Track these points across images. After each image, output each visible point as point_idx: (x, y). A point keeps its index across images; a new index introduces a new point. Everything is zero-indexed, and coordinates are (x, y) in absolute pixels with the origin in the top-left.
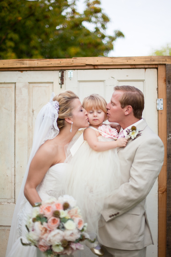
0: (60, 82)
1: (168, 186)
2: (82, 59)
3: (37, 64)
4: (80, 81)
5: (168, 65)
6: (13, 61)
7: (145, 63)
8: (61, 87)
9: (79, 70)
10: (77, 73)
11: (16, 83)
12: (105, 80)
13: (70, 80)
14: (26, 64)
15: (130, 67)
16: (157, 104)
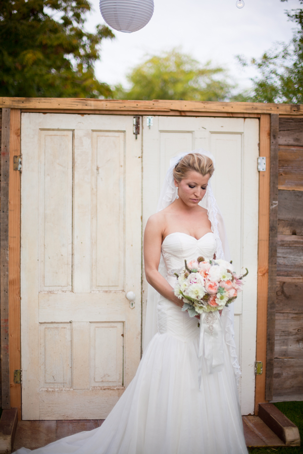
0: (135, 132)
1: (270, 265)
2: (165, 103)
3: (105, 106)
4: (161, 131)
5: (273, 115)
6: (73, 101)
7: (245, 111)
8: (136, 138)
9: (160, 117)
10: (158, 120)
11: (74, 130)
12: (194, 131)
13: (150, 128)
14: (91, 106)
15: (226, 115)
16: (258, 163)
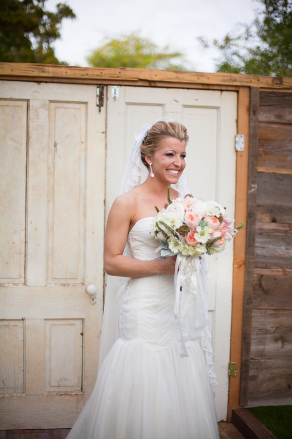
0: (98, 103)
1: (247, 256)
2: (133, 71)
3: (65, 73)
4: (128, 104)
5: (253, 88)
6: (28, 66)
7: (222, 83)
8: (100, 111)
9: (127, 87)
10: (125, 91)
11: (29, 100)
12: (164, 104)
13: (115, 100)
14: (49, 73)
15: (201, 87)
16: (235, 142)
